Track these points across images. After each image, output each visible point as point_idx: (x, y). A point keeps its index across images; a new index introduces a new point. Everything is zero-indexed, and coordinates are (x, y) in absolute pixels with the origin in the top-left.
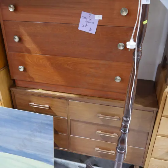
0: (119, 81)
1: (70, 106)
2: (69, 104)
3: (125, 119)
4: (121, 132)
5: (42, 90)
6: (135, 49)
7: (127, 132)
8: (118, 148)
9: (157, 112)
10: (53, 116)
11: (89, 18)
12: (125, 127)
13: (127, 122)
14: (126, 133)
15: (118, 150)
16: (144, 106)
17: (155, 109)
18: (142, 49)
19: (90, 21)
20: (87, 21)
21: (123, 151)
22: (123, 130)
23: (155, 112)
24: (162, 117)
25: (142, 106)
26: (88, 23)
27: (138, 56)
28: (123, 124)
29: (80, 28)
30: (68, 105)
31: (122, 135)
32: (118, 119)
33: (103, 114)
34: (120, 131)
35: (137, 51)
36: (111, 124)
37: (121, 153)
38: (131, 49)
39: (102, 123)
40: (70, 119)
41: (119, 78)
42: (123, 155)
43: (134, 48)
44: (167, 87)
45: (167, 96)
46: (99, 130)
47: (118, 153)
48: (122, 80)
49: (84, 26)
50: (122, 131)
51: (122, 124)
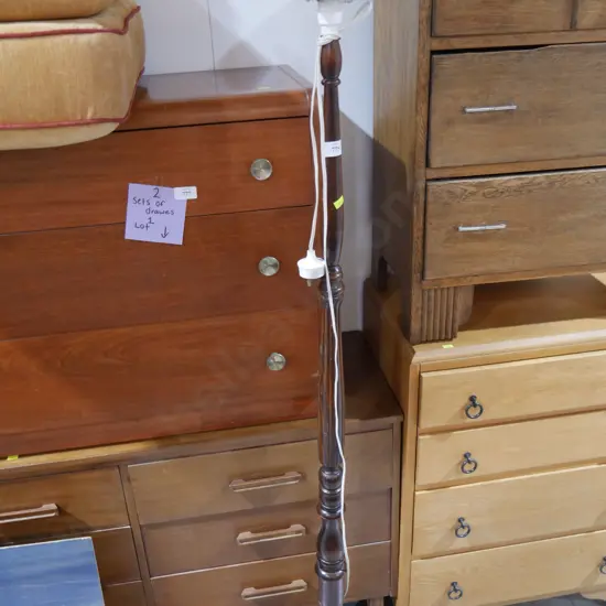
0: (281, 367)
1: (134, 484)
2: (129, 479)
3: (326, 475)
4: (324, 516)
5: (20, 456)
6: (324, 277)
7: (341, 511)
8: (322, 567)
9: (402, 426)
10: (90, 538)
11: (157, 199)
12: (334, 498)
13: (335, 482)
14: (339, 516)
15: (323, 573)
16: (364, 418)
17: (394, 420)
18: (341, 272)
19: (160, 209)
20: (149, 211)
21: (338, 570)
22: (328, 511)
23: (397, 429)
24: (420, 437)
25: (357, 421)
26: (151, 215)
27: (334, 294)
28: (325, 491)
29: (131, 233)
30: (126, 484)
31: (327, 526)
32: (296, 479)
33: (247, 477)
34: (320, 513)
35: (331, 281)
36: (279, 501)
37: (333, 580)
38: (313, 281)
39: (249, 506)
40: (141, 527)
41: (278, 357)
42: (341, 582)
43: (322, 275)
44: (414, 352)
45: (420, 376)
46: (244, 529)
47: (325, 582)
48: (289, 362)
49: (142, 227)
50: (325, 512)
51: (321, 493)
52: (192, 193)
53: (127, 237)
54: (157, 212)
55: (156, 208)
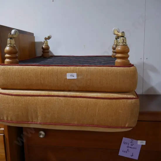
11: (131, 143)
20: (128, 147)
26: (128, 148)
29: (121, 153)
49: (125, 152)
52: (144, 143)
53: (119, 154)
54: (131, 148)
55: (131, 146)
